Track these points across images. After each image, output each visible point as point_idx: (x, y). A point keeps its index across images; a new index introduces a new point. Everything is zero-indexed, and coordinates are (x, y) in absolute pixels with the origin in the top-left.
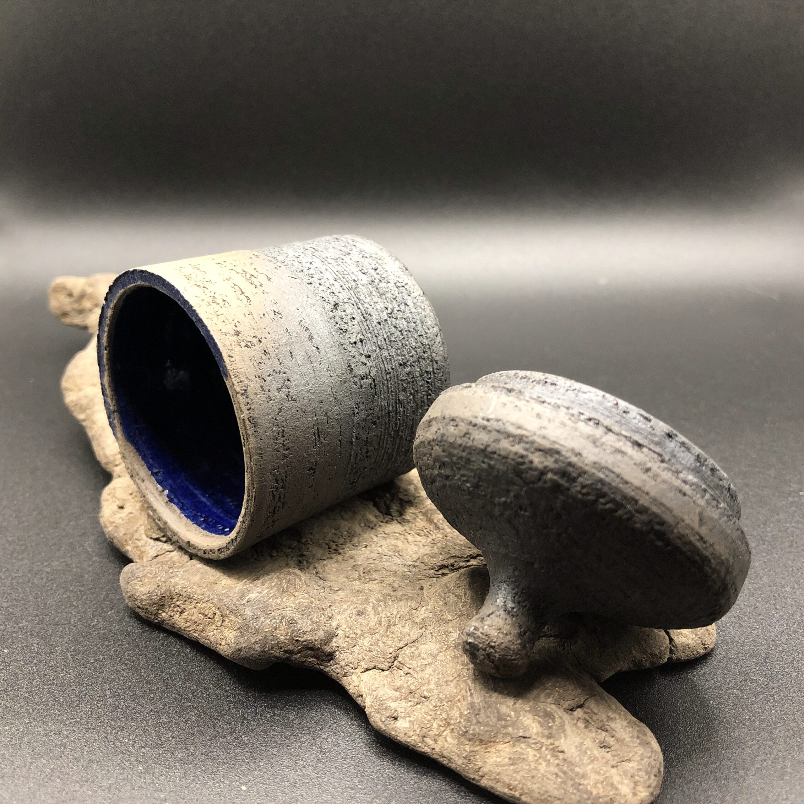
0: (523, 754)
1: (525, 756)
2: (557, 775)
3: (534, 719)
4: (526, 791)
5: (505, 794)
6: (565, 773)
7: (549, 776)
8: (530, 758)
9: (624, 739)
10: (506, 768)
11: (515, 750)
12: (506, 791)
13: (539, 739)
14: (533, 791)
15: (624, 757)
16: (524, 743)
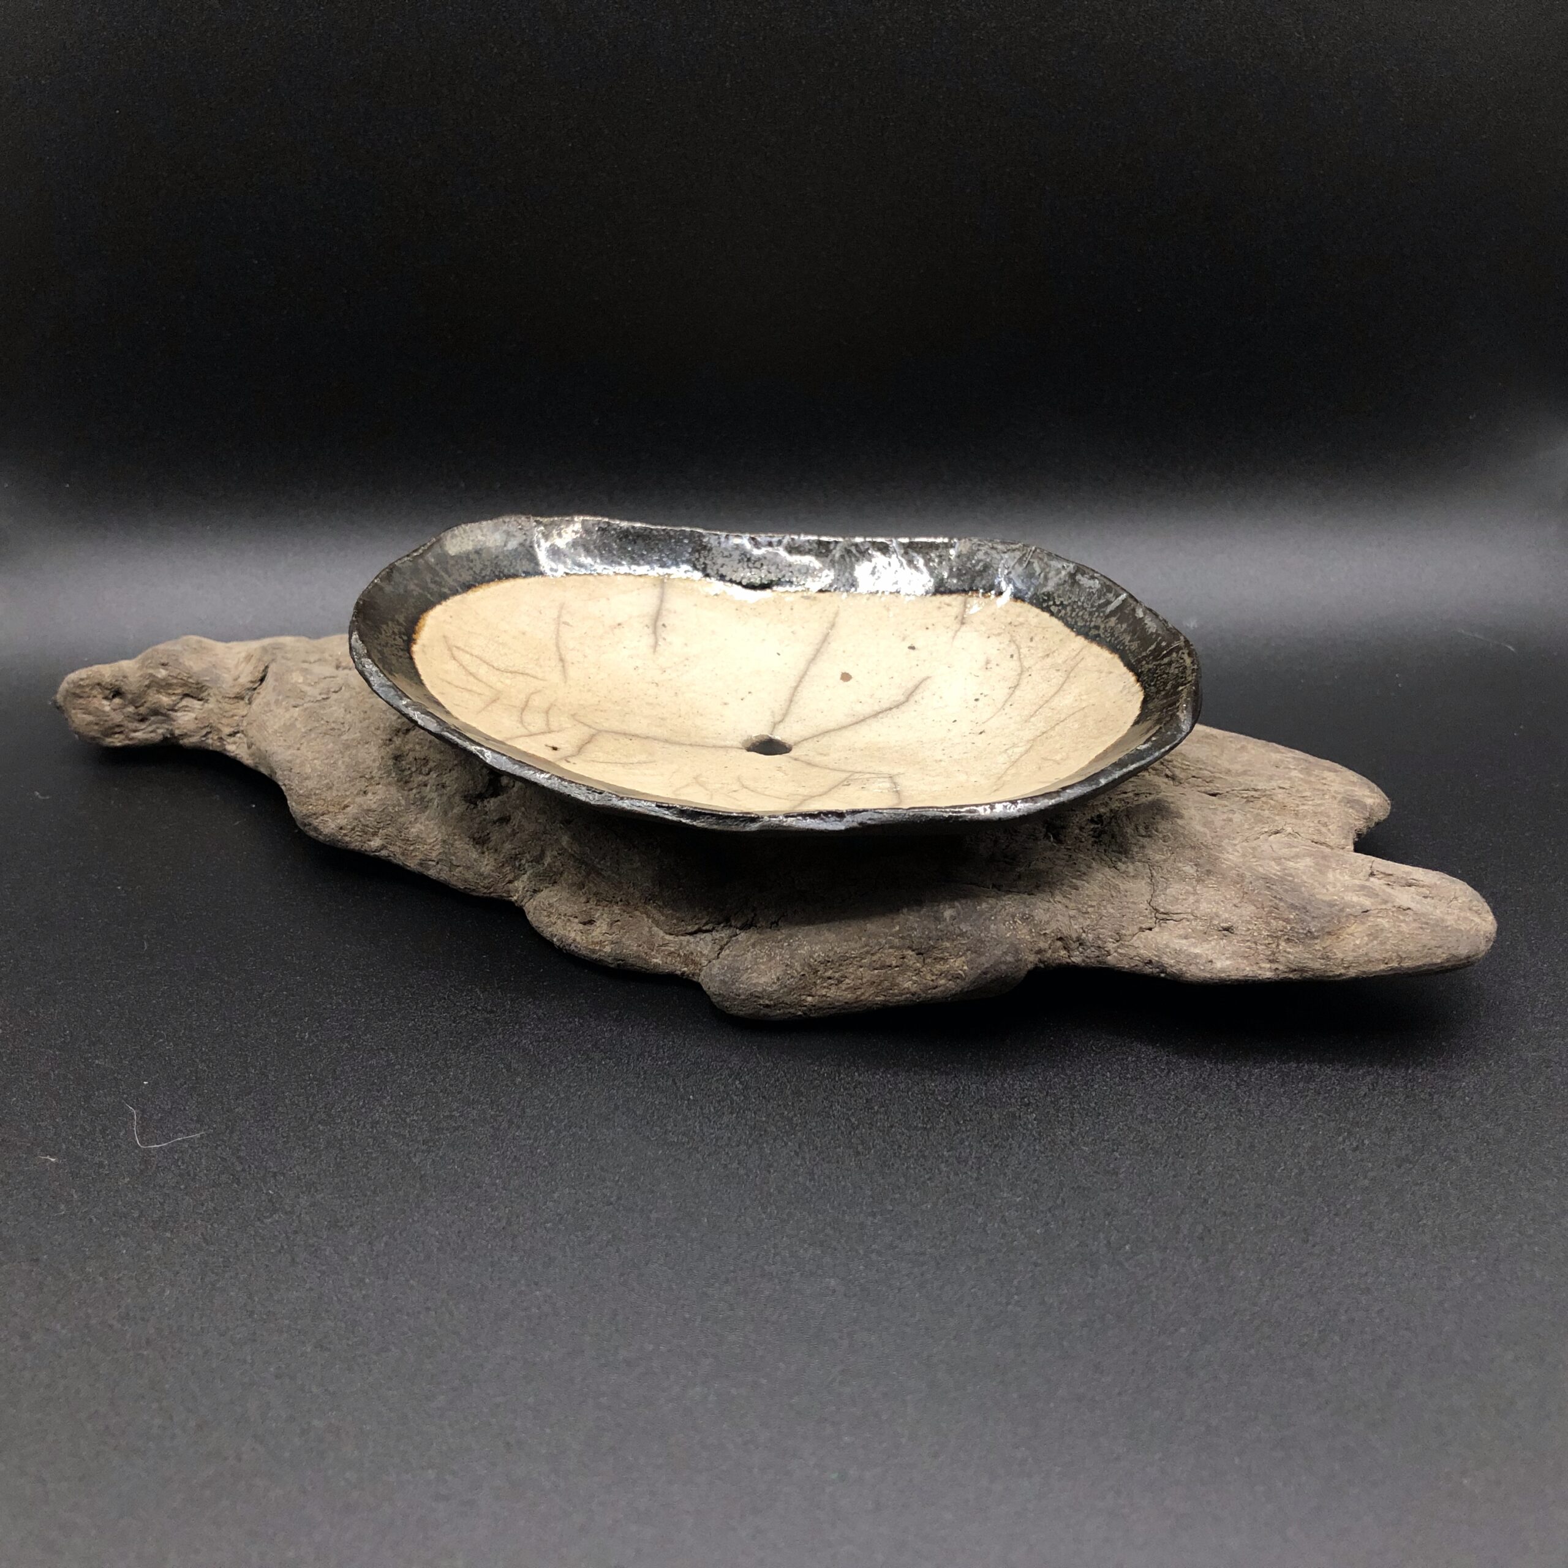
0: (1377, 925)
1: (1381, 927)
2: (1422, 928)
3: (1357, 895)
4: (1404, 956)
5: (1383, 970)
6: (1427, 923)
7: (1416, 932)
8: (1387, 926)
9: (1436, 884)
10: (1370, 945)
11: (1367, 926)
12: (1383, 967)
13: (1379, 907)
14: (1411, 952)
15: (1449, 897)
16: (1369, 916)
